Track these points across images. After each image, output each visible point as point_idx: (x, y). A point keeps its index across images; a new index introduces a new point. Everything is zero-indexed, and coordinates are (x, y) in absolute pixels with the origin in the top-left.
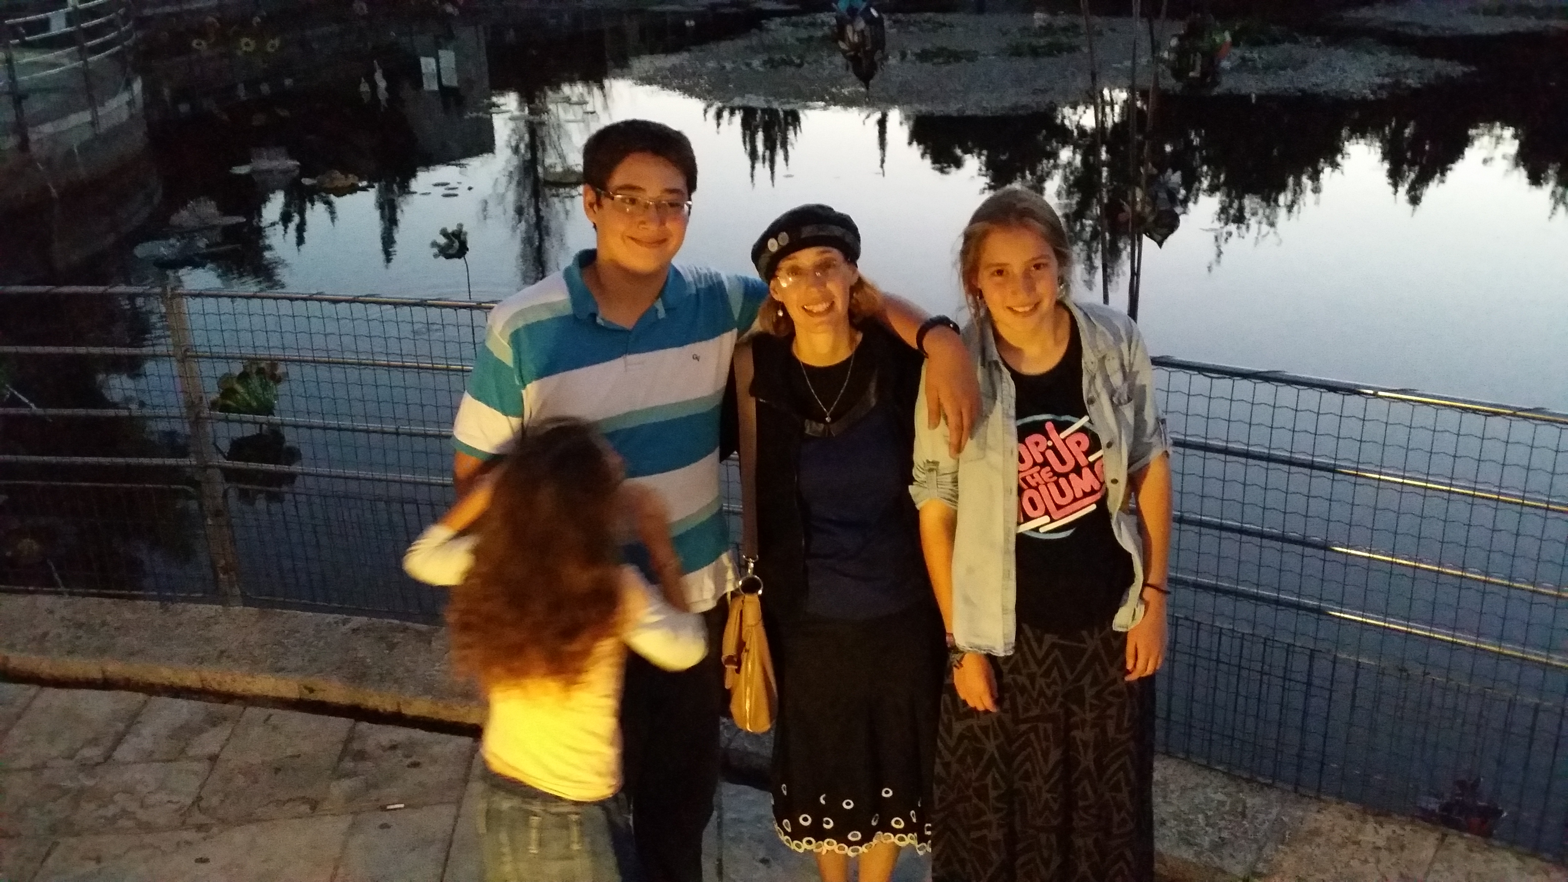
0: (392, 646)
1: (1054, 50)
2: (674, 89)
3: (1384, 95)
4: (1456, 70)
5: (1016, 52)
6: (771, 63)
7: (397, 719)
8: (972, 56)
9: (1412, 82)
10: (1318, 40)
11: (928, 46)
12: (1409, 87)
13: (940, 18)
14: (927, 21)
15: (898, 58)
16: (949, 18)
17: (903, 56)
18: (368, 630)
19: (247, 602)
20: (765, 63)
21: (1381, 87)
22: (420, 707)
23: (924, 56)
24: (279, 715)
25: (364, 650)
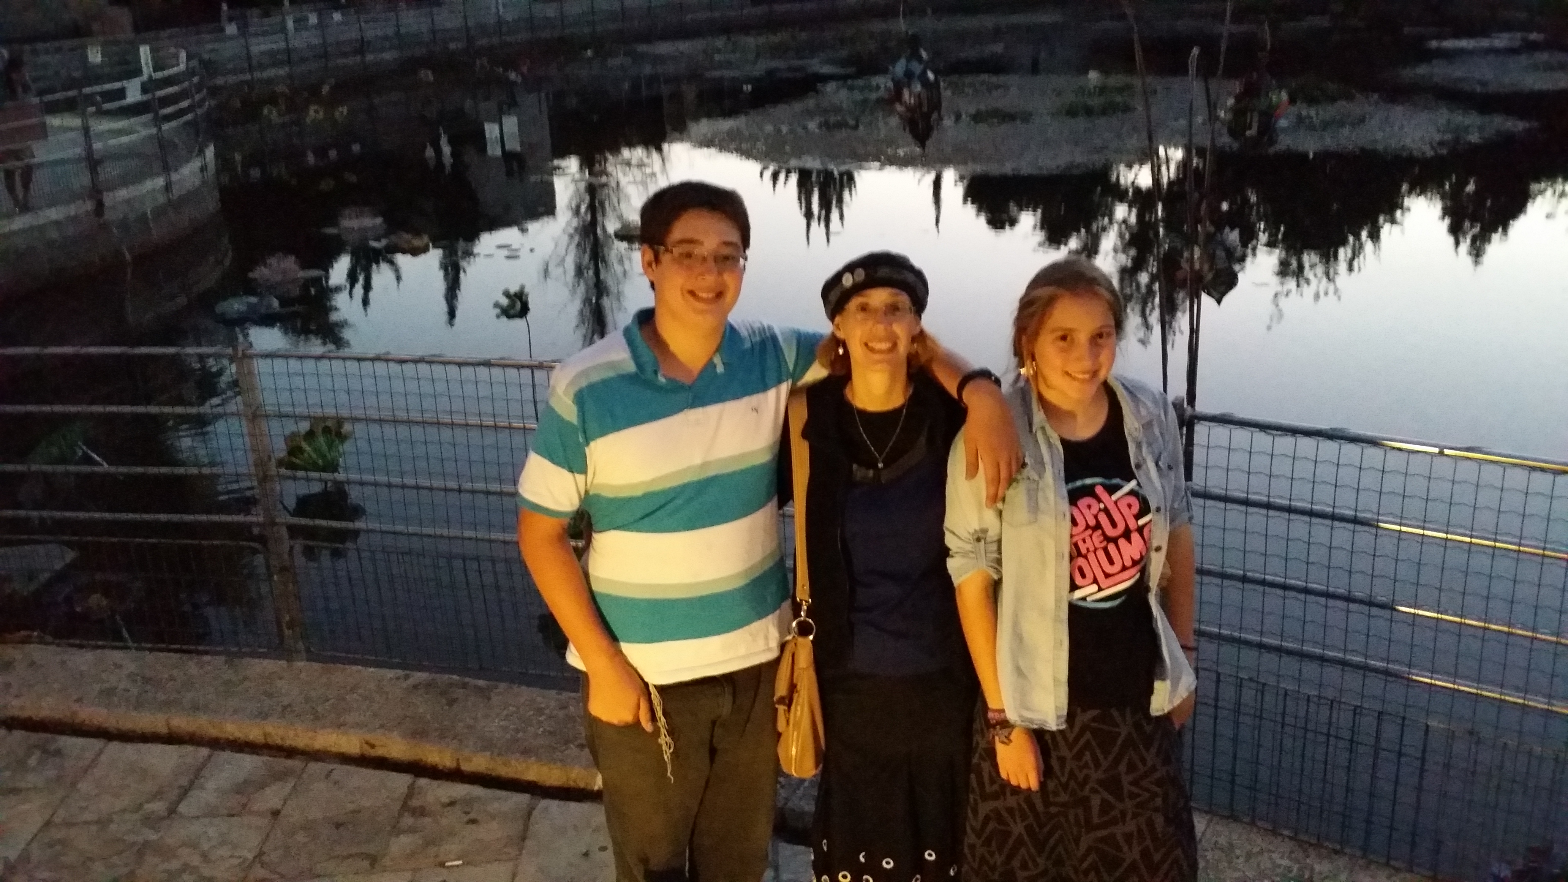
0: (452, 702)
1: (1109, 109)
2: (730, 151)
3: (1444, 151)
4: (1517, 126)
5: (1071, 112)
6: (826, 126)
7: (456, 775)
8: (1026, 117)
9: (1474, 138)
10: (1376, 96)
11: (983, 107)
12: (1470, 143)
13: (994, 79)
14: (983, 83)
15: (953, 118)
16: (1001, 79)
17: (958, 117)
18: (429, 685)
19: (312, 657)
20: (820, 126)
21: (1441, 143)
22: (479, 763)
23: (977, 118)
24: (340, 770)
25: (424, 706)
